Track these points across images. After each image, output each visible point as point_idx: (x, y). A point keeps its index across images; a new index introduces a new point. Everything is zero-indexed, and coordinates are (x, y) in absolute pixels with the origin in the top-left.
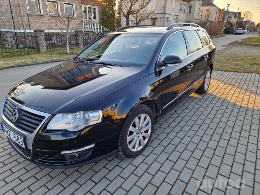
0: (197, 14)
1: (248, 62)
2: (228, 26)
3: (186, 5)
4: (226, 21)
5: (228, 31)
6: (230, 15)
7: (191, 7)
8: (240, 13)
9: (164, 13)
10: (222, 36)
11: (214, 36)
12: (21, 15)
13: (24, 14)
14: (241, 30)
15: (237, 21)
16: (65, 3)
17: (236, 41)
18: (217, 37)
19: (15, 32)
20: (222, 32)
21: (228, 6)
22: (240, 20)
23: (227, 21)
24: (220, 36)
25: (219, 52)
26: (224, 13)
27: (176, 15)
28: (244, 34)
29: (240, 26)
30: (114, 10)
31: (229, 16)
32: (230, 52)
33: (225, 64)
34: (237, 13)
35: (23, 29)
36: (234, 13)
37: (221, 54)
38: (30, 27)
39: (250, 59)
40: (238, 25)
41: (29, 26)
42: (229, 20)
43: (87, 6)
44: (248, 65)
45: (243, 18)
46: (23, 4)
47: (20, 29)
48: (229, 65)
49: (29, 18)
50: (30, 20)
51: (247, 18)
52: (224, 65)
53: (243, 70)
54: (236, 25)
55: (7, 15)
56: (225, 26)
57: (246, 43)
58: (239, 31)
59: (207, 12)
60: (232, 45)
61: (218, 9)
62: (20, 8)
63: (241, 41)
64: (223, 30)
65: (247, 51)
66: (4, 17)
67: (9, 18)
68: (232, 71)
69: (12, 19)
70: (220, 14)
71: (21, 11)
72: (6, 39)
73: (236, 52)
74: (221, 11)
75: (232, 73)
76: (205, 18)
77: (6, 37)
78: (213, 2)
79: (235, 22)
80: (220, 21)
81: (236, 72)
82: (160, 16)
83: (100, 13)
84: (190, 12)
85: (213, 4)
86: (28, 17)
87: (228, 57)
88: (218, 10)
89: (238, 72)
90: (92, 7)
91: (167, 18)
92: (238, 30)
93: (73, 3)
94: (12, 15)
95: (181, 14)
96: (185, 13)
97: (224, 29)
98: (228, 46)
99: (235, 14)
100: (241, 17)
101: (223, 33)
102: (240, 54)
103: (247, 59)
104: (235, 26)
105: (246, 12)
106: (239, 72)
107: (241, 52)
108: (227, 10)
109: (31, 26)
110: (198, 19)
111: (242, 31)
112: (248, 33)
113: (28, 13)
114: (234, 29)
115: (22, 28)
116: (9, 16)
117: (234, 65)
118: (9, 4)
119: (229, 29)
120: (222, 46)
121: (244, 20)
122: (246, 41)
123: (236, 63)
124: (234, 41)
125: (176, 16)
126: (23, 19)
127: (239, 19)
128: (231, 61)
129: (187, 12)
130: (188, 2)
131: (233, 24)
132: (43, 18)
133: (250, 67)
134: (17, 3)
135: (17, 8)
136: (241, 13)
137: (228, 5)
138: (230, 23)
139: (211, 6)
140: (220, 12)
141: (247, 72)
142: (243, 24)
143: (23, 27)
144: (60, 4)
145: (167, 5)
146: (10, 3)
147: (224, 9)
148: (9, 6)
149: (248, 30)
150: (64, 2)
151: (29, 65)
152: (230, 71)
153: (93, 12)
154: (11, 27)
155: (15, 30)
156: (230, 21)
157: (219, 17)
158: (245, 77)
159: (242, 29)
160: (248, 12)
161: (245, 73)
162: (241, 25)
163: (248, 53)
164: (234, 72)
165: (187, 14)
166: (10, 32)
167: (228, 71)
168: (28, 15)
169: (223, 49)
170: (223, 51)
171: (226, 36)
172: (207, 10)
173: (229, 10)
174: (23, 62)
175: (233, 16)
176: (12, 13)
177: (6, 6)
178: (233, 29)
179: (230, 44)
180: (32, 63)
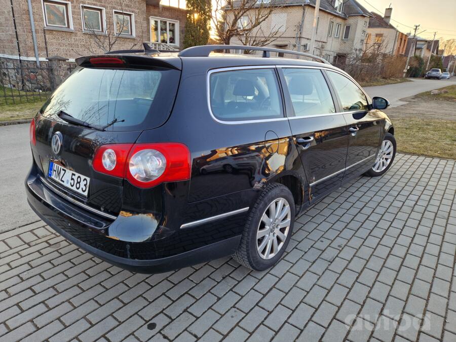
0: (360, 41)
1: (449, 134)
2: (415, 64)
3: (339, 25)
4: (411, 54)
5: (415, 73)
6: (419, 44)
7: (348, 28)
8: (437, 42)
9: (300, 37)
10: (403, 80)
11: (389, 81)
12: (31, 29)
13: (38, 28)
14: (438, 71)
15: (432, 56)
16: (115, 12)
17: (428, 90)
18: (393, 82)
19: (20, 60)
20: (404, 75)
21: (416, 29)
22: (437, 54)
23: (413, 55)
24: (399, 80)
25: (393, 110)
26: (408, 41)
27: (322, 40)
28: (443, 78)
29: (438, 65)
30: (208, 28)
31: (417, 46)
32: (415, 112)
33: (402, 136)
34: (432, 41)
35: (34, 54)
36: (426, 41)
37: (397, 114)
38: (47, 51)
39: (453, 129)
40: (433, 63)
41: (45, 50)
42: (418, 53)
43: (159, 19)
44: (448, 141)
45: (442, 51)
46: (35, 10)
47: (27, 56)
48: (409, 138)
49: (47, 36)
50: (47, 39)
51: (449, 51)
52: (400, 138)
53: (436, 151)
54: (430, 63)
55: (7, 28)
56: (409, 63)
57: (446, 95)
58: (434, 74)
59: (377, 38)
60: (420, 99)
61: (398, 33)
62: (30, 17)
63: (436, 92)
64: (405, 71)
65: (447, 112)
66: (3, 32)
67: (11, 34)
68: (414, 154)
69: (15, 36)
70: (401, 42)
71: (31, 23)
72: (5, 71)
73: (427, 112)
74: (404, 36)
75: (414, 158)
76: (372, 48)
77: (7, 69)
78: (389, 21)
79: (428, 58)
80: (401, 55)
81: (422, 155)
82: (293, 41)
83: (181, 31)
84: (347, 36)
85: (390, 24)
86: (45, 33)
87: (410, 121)
88: (397, 36)
89: (427, 156)
90: (169, 21)
91: (305, 46)
92: (434, 70)
93: (131, 13)
94: (16, 29)
95: (330, 40)
96: (339, 38)
97: (409, 68)
98: (414, 100)
99: (428, 43)
100: (440, 48)
101: (407, 76)
102: (433, 116)
103: (447, 128)
104: (428, 64)
105: (448, 41)
106: (429, 156)
107: (436, 112)
108: (415, 36)
109: (49, 50)
110: (361, 50)
111: (441, 73)
112: (451, 77)
113: (45, 26)
114: (427, 69)
115: (31, 52)
116: (11, 31)
117: (419, 140)
118: (11, 10)
119: (416, 68)
120: (400, 100)
121: (445, 54)
122: (446, 92)
123: (424, 135)
124: (424, 91)
125: (320, 44)
126: (34, 36)
127: (435, 52)
128: (414, 130)
129: (341, 35)
130: (344, 19)
131: (424, 61)
132: (73, 37)
133: (450, 147)
134: (25, 7)
135: (24, 17)
136: (440, 41)
137: (417, 27)
138: (418, 59)
139: (386, 27)
140: (401, 39)
141: (444, 156)
142: (443, 61)
143: (35, 51)
144: (107, 13)
145: (306, 22)
146: (12, 7)
147: (410, 34)
148: (11, 14)
149: (452, 72)
150: (114, 10)
151: (19, 123)
152: (410, 153)
153: (170, 30)
154: (13, 50)
155: (20, 56)
156: (420, 56)
157: (399, 48)
158: (439, 169)
159: (440, 70)
160: (452, 41)
161: (441, 158)
162: (439, 62)
163: (450, 115)
164: (419, 155)
165: (342, 40)
166: (11, 59)
167: (406, 153)
168: (44, 30)
169: (402, 105)
170: (402, 109)
171: (411, 81)
172: (377, 35)
173: (418, 36)
174: (15, 115)
175: (425, 47)
176: (17, 26)
177: (6, 12)
178: (425, 69)
179: (416, 97)
180: (26, 119)
